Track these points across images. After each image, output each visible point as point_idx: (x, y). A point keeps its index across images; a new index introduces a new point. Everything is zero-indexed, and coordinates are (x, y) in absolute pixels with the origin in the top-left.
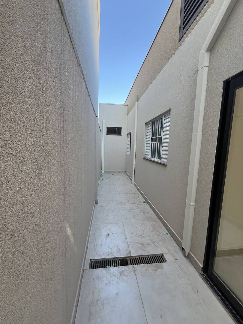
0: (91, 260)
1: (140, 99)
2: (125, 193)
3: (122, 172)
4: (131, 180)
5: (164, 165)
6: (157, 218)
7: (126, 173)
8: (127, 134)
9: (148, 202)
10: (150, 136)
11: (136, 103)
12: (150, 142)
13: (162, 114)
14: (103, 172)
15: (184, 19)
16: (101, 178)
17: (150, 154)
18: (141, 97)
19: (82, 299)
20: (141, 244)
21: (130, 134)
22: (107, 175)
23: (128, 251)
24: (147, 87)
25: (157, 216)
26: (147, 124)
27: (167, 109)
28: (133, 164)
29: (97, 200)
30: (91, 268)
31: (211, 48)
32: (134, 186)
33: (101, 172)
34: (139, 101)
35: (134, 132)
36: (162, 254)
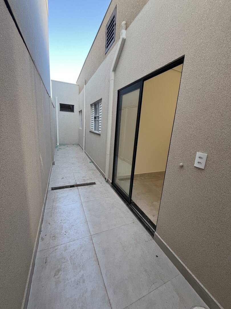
0: (52, 188)
1: (87, 84)
2: (77, 158)
3: (75, 144)
4: (83, 149)
5: (99, 135)
6: (96, 169)
7: (80, 146)
8: (79, 112)
9: (93, 162)
10: (94, 115)
11: (85, 86)
12: (93, 119)
13: (98, 100)
14: (58, 144)
15: (107, 41)
16: (57, 149)
17: (93, 128)
18: (88, 82)
19: (49, 198)
20: (84, 180)
21: (81, 112)
22: (62, 147)
23: (75, 183)
24: (91, 77)
25: (97, 168)
26: (91, 105)
27: (100, 98)
28: (83, 137)
29: (54, 162)
30: (53, 190)
31: (115, 70)
32: (85, 154)
33: (57, 144)
34: (86, 85)
35: (84, 110)
36: (95, 182)
